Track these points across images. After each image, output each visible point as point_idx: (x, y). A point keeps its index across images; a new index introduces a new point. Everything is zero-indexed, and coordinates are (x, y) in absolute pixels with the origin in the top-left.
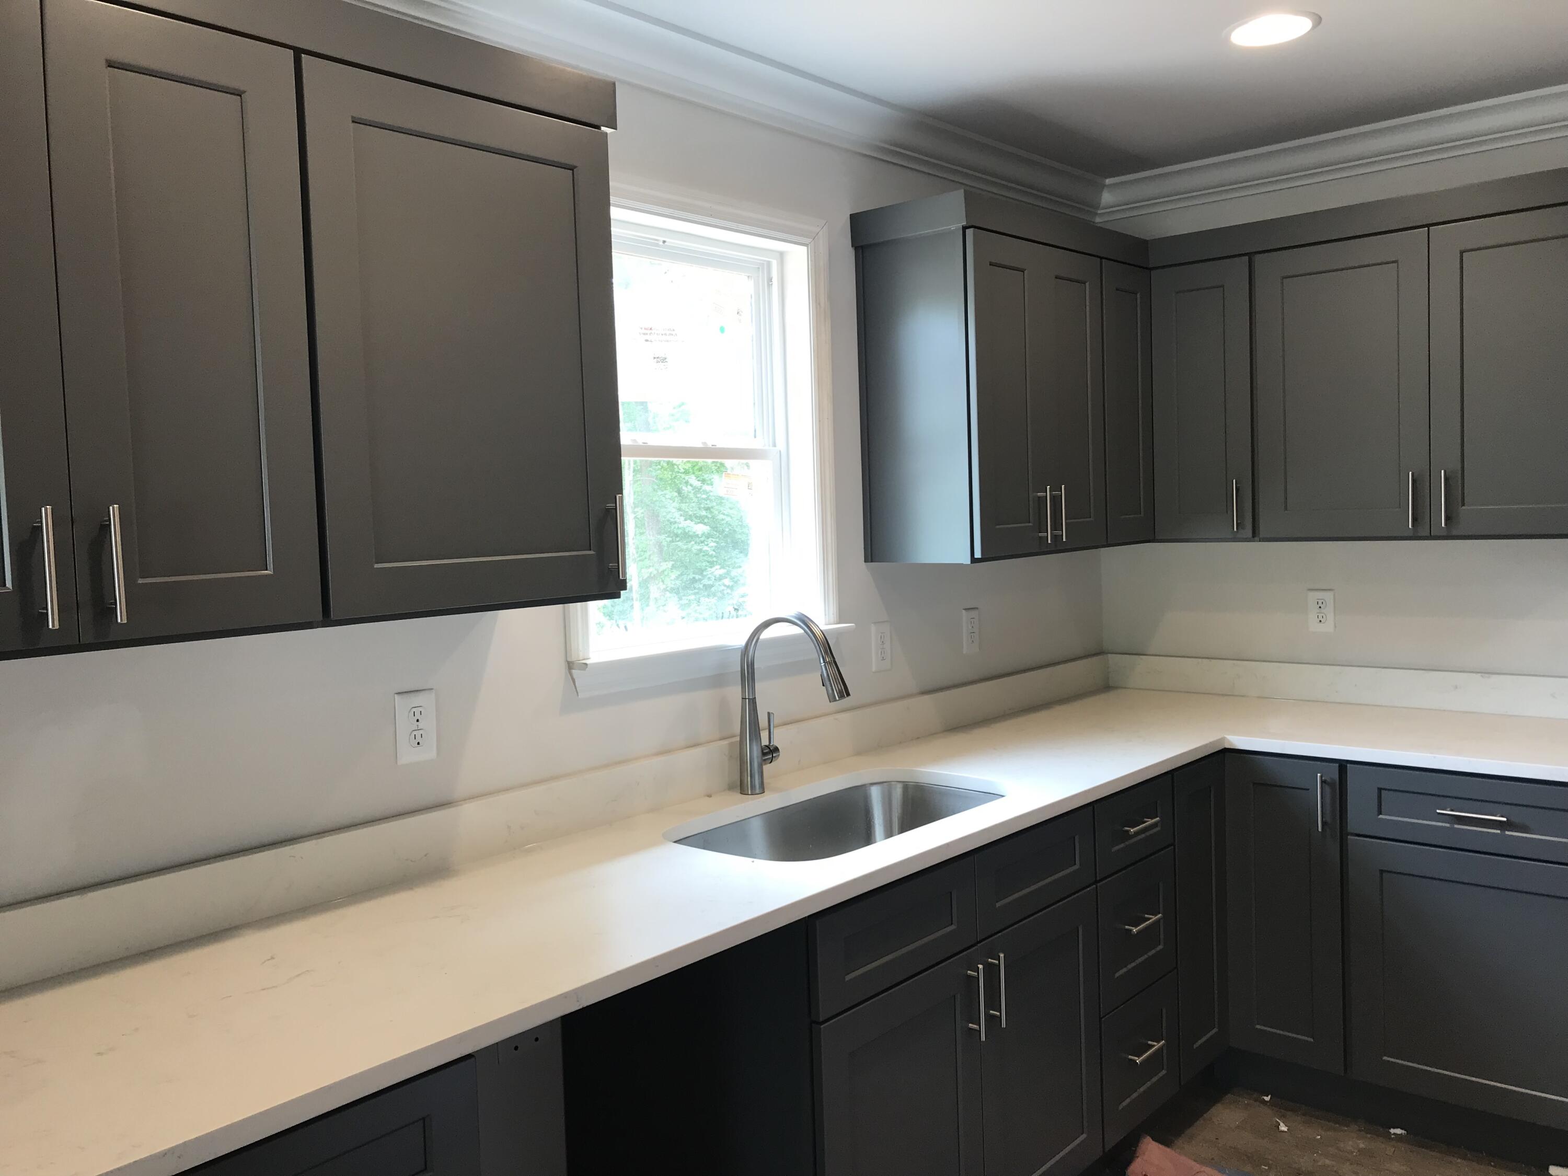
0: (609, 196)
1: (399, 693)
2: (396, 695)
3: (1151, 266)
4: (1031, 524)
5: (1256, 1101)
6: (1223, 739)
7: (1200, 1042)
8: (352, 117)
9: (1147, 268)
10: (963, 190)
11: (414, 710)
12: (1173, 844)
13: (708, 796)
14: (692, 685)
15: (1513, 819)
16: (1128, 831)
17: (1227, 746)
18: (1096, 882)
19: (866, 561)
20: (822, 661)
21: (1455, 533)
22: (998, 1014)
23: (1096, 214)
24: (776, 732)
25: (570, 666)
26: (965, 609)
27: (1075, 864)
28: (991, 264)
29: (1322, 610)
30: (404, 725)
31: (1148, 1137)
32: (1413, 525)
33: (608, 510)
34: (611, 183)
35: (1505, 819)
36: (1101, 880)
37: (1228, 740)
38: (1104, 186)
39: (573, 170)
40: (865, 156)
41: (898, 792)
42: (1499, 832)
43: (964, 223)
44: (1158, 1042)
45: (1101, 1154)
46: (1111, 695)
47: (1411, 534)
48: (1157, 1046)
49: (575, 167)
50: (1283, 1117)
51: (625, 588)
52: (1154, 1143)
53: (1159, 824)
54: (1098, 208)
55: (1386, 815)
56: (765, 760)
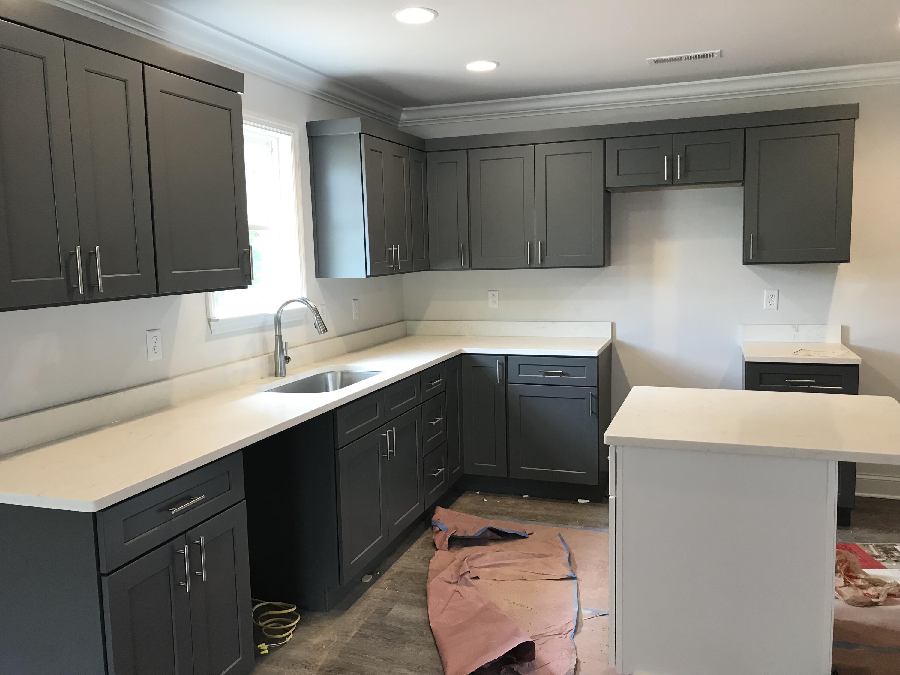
0: (242, 120)
1: (149, 331)
2: (147, 331)
3: (426, 151)
4: (387, 262)
5: (474, 494)
6: (461, 350)
7: (455, 471)
8: (160, 90)
9: (424, 152)
10: (360, 118)
11: (154, 338)
12: (445, 391)
13: (262, 378)
14: (253, 331)
15: (564, 372)
16: (431, 384)
17: (463, 352)
18: (421, 404)
19: (316, 277)
20: (315, 317)
21: (544, 266)
22: (393, 451)
23: (399, 123)
24: (289, 351)
25: (209, 321)
26: (354, 300)
27: (414, 396)
28: (371, 150)
29: (494, 299)
30: (151, 344)
31: (439, 507)
32: (529, 263)
33: (245, 252)
34: (243, 115)
35: (562, 372)
36: (423, 403)
37: (463, 350)
38: (402, 111)
39: (230, 111)
40: (311, 95)
41: (339, 375)
42: (560, 377)
43: (361, 132)
44: (442, 469)
45: (424, 511)
46: (408, 339)
47: (529, 267)
48: (441, 470)
49: (232, 109)
50: (485, 497)
51: (250, 284)
52: (441, 508)
53: (441, 382)
54: (399, 120)
55: (522, 374)
56: (286, 362)
